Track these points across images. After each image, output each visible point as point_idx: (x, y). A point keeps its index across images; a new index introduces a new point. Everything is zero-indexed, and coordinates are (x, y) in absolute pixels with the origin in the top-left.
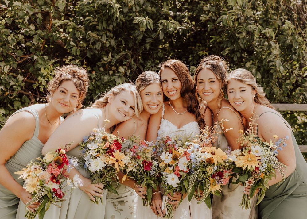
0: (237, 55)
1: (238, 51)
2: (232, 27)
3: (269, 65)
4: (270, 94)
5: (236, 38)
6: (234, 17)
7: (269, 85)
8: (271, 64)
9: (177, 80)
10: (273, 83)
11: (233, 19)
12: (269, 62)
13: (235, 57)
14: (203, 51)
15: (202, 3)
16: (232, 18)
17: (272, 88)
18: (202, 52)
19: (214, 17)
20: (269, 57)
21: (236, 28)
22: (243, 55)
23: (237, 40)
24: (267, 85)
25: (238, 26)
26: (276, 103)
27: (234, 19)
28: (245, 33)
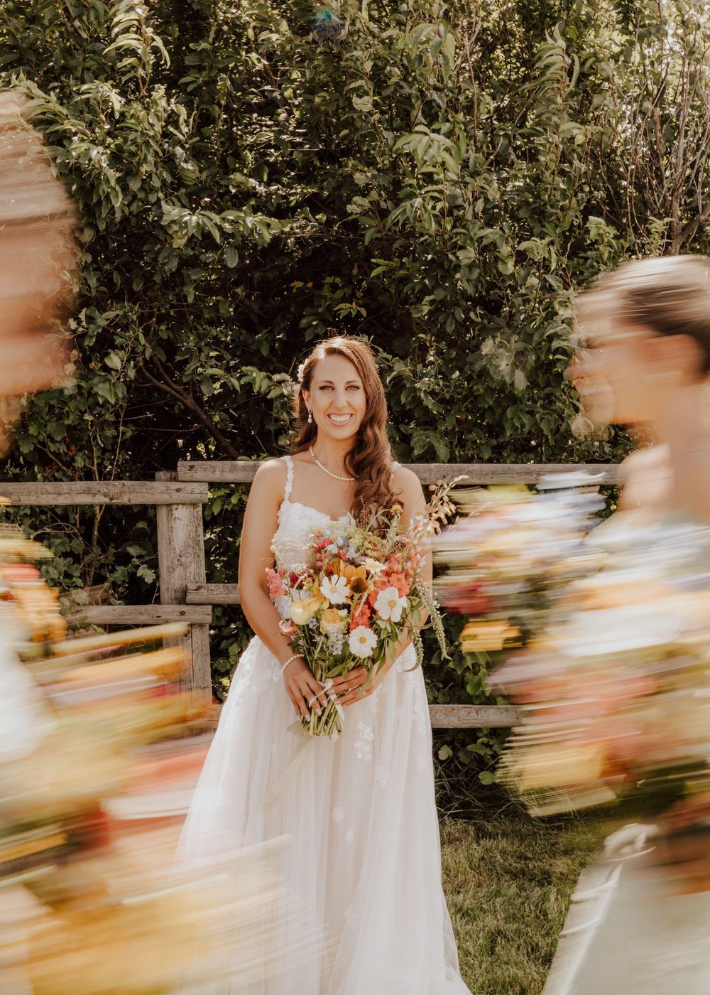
0: (453, 314)
1: (457, 304)
2: (436, 235)
3: (550, 348)
4: (558, 436)
5: (449, 267)
6: (439, 205)
7: (554, 407)
8: (555, 344)
9: (358, 388)
10: (564, 403)
11: (437, 212)
12: (551, 338)
13: (448, 323)
14: (351, 303)
15: (350, 165)
16: (434, 208)
17: (561, 417)
18: (348, 305)
19: (385, 201)
20: (549, 324)
21: (446, 236)
22: (472, 315)
23: (452, 273)
24: (547, 409)
25: (451, 231)
26: (575, 463)
27: (442, 211)
28: (475, 249)
